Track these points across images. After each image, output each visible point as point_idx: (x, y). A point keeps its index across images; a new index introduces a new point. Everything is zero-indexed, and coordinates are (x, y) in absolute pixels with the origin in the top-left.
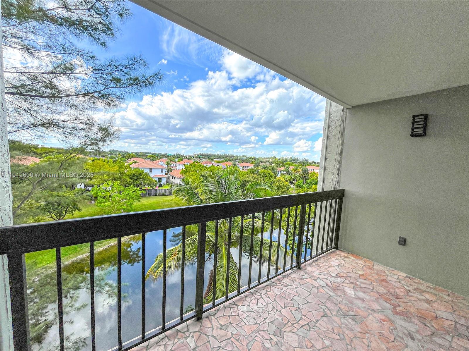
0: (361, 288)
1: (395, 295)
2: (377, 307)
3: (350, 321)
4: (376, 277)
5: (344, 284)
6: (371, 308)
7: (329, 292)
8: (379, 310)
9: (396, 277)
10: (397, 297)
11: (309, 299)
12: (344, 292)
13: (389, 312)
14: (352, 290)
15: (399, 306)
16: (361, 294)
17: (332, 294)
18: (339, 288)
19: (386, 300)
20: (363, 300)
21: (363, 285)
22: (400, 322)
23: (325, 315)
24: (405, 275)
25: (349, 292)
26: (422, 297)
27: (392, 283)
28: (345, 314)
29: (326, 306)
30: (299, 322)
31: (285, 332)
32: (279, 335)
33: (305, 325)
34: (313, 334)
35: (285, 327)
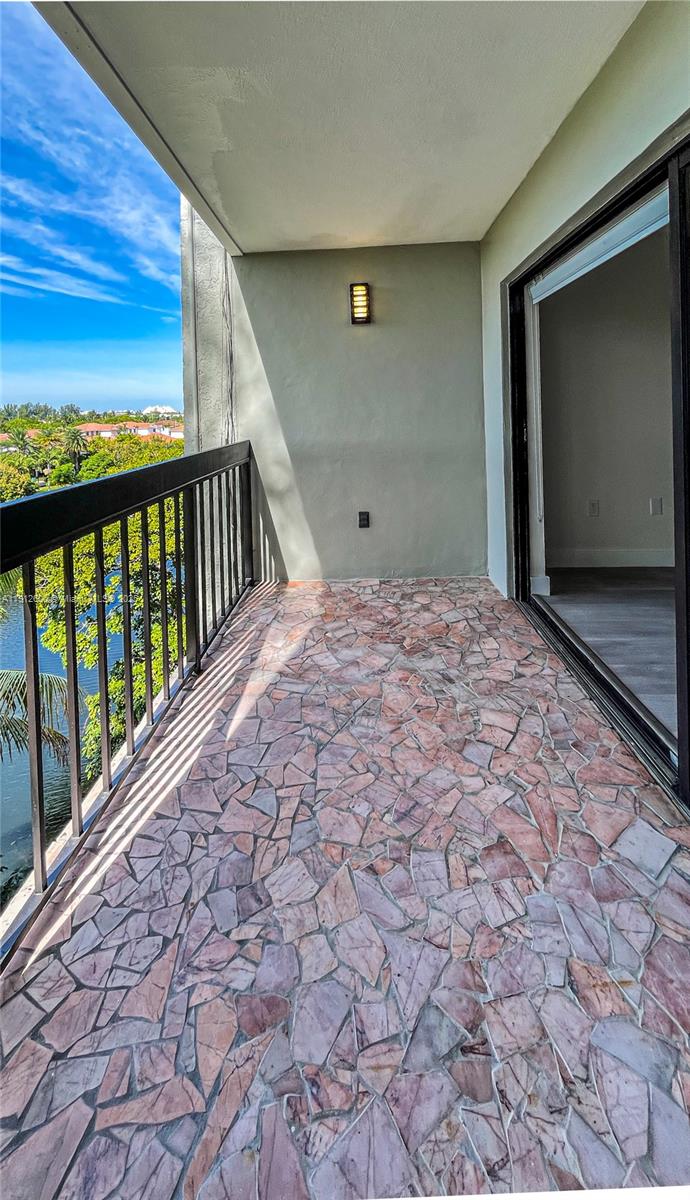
0: (339, 640)
1: (389, 623)
2: (380, 662)
3: (365, 721)
4: (346, 606)
5: (309, 652)
6: (376, 669)
7: (295, 688)
8: (386, 665)
9: (369, 591)
10: (391, 623)
12: (319, 667)
13: (401, 658)
14: (328, 654)
15: (404, 638)
16: (347, 654)
17: (301, 688)
18: (305, 666)
19: (384, 639)
20: (355, 663)
21: (339, 634)
22: (424, 665)
23: (320, 747)
24: (377, 581)
25: (326, 662)
26: (416, 606)
27: (373, 604)
28: (348, 714)
29: (309, 725)
30: (281, 816)
31: (263, 879)
32: (255, 905)
33: (298, 809)
34: (326, 816)
35: (257, 864)
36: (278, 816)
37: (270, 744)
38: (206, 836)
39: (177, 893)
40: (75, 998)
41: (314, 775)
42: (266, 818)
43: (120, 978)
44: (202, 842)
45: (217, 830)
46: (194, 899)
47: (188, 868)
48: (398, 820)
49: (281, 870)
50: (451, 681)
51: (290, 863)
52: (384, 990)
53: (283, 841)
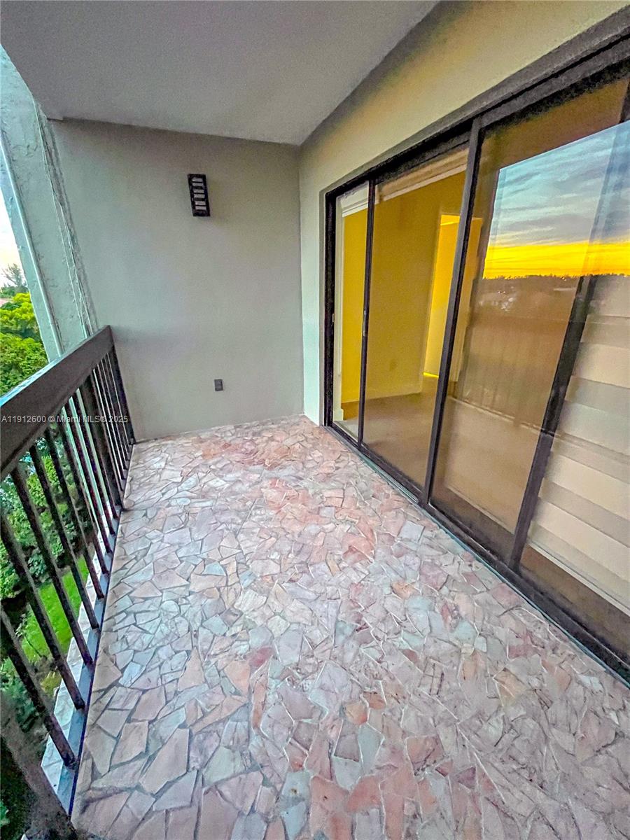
2: (255, 477)
3: (258, 512)
7: (204, 504)
8: (259, 478)
9: (229, 434)
10: (253, 452)
13: (267, 472)
14: (218, 479)
15: (264, 460)
17: (208, 503)
20: (238, 481)
21: (220, 466)
29: (223, 523)
30: (229, 574)
31: (233, 606)
32: (234, 618)
33: (237, 568)
34: (256, 566)
35: (225, 600)
36: (226, 574)
37: (203, 539)
38: (185, 598)
39: (183, 628)
40: (145, 697)
41: (239, 547)
42: (220, 578)
44: (184, 601)
45: (190, 593)
46: (194, 627)
47: (183, 616)
48: (297, 555)
49: (241, 598)
50: (301, 479)
51: (245, 593)
52: (316, 624)
53: (236, 585)
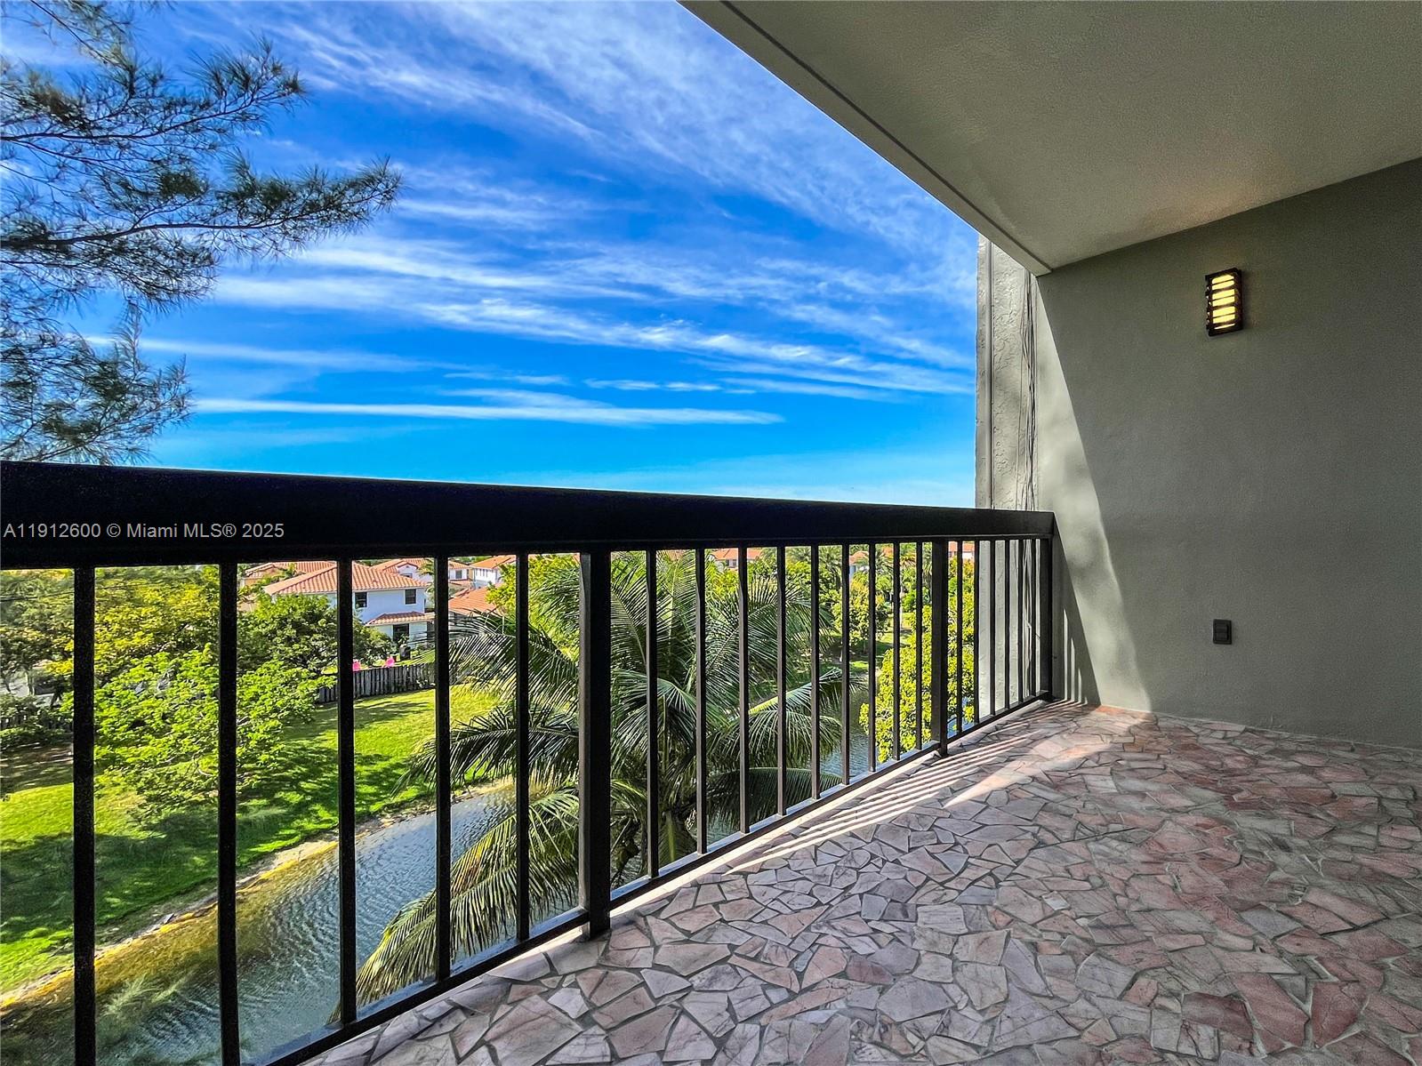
0: (1133, 770)
2: (1178, 801)
4: (1168, 742)
5: (1084, 771)
7: (1043, 794)
9: (1220, 735)
10: (1231, 773)
11: (983, 819)
12: (1088, 786)
14: (1109, 778)
16: (1136, 785)
17: (1051, 796)
18: (1069, 781)
19: (1203, 784)
21: (1135, 765)
22: (1246, 822)
23: (1041, 844)
24: (1241, 728)
25: (1100, 783)
26: (1290, 764)
27: (1212, 747)
29: (1039, 826)
30: (962, 875)
31: (917, 906)
32: (900, 917)
33: (982, 878)
34: (1009, 893)
35: (918, 895)
36: (960, 873)
37: (985, 825)
38: (884, 862)
39: (842, 883)
40: (745, 901)
41: (1018, 862)
42: (946, 872)
43: (777, 906)
44: (880, 863)
45: (896, 862)
47: (858, 874)
48: (1095, 928)
49: (938, 907)
50: (1285, 848)
51: (950, 906)
53: (952, 891)
